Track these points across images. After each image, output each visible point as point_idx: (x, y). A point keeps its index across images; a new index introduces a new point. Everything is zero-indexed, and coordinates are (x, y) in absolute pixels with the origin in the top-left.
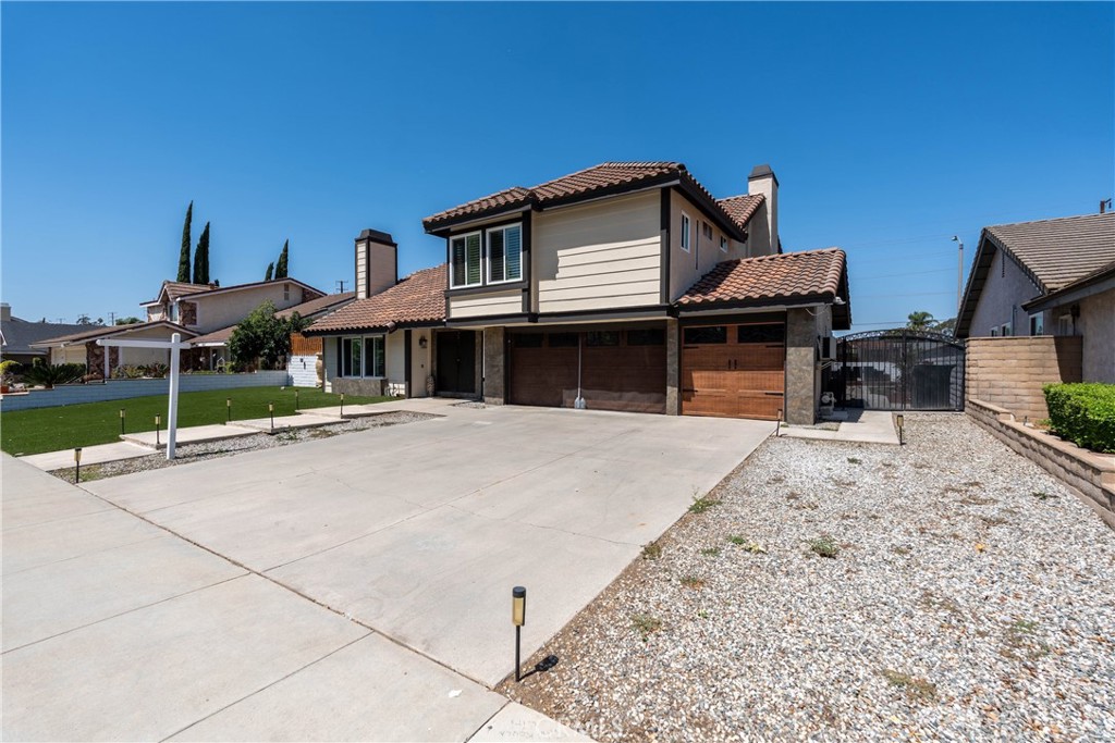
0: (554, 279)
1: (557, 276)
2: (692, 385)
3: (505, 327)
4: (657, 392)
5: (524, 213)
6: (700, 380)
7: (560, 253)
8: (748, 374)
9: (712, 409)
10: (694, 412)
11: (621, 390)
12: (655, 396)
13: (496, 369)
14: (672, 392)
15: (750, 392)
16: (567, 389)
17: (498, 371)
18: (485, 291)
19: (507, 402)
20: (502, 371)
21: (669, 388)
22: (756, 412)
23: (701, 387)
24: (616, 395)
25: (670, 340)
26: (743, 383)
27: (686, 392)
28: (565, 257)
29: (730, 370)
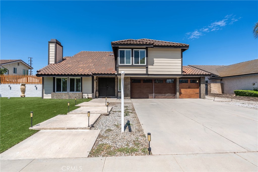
0: (153, 66)
1: (154, 65)
2: (181, 92)
3: (130, 77)
4: (174, 94)
5: (146, 47)
6: (183, 91)
7: (154, 59)
8: (192, 89)
9: (185, 97)
10: (181, 98)
11: (165, 93)
12: (173, 95)
13: (127, 89)
14: (178, 94)
15: (193, 93)
16: (150, 94)
17: (128, 89)
18: (132, 66)
19: (131, 98)
20: (130, 89)
21: (177, 93)
22: (194, 97)
23: (183, 92)
24: (164, 95)
25: (177, 82)
26: (191, 91)
27: (180, 93)
28: (156, 60)
29: (189, 88)
